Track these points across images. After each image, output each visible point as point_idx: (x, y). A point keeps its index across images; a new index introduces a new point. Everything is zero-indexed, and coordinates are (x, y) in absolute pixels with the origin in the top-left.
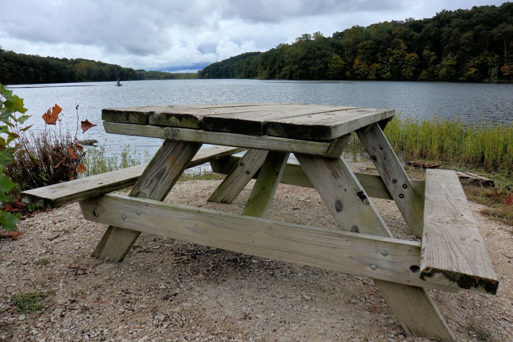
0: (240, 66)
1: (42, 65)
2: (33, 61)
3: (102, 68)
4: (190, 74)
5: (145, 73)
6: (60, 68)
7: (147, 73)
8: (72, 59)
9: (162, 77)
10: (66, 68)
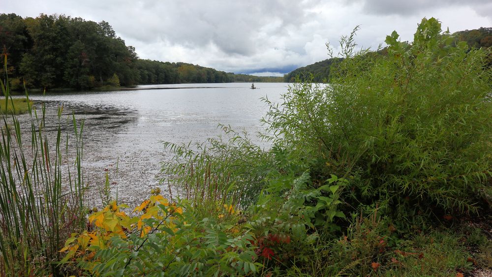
0: (327, 71)
1: (154, 68)
2: (148, 65)
3: (200, 70)
4: (276, 77)
5: (234, 76)
6: (168, 71)
7: (237, 76)
8: (174, 63)
9: (250, 79)
10: (171, 71)
